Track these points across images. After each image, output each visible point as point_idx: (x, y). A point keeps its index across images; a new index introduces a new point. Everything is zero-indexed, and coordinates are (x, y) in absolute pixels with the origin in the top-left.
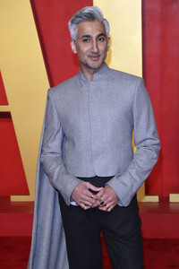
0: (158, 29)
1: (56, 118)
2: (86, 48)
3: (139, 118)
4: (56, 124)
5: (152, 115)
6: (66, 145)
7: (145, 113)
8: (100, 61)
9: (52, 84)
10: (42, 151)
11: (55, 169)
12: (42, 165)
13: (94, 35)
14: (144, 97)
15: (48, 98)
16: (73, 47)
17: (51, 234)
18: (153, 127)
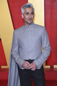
0: (50, 10)
1: (16, 40)
2: (27, 17)
3: (44, 40)
4: (16, 42)
5: (48, 39)
6: (20, 49)
7: (46, 38)
8: (31, 21)
9: (15, 29)
10: (12, 51)
11: (17, 57)
12: (11, 55)
13: (30, 12)
14: (46, 33)
15: (14, 33)
16: (23, 16)
17: (15, 78)
18: (48, 43)
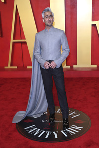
8: (51, 23)
10: (34, 52)
12: (34, 56)
14: (65, 36)
15: (36, 36)
